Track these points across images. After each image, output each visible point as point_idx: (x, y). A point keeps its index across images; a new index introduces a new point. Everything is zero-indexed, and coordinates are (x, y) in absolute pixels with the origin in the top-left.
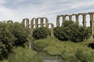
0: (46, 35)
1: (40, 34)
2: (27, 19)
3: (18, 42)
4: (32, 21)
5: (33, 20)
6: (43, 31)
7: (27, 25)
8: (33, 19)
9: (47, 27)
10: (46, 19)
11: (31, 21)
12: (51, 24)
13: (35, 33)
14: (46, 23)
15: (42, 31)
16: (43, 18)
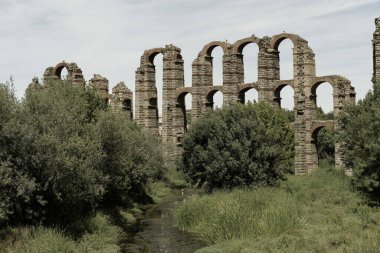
0: (272, 159)
1: (227, 153)
2: (169, 49)
3: (43, 203)
4: (202, 61)
5: (210, 59)
6: (248, 130)
7: (167, 89)
8: (210, 49)
9: (308, 102)
10: (300, 43)
11: (196, 65)
12: (331, 79)
13: (198, 147)
14: (300, 74)
15: (237, 136)
16: (280, 40)
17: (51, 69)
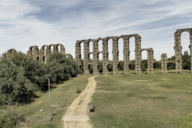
2: (35, 46)
4: (42, 49)
8: (44, 47)
11: (40, 51)
17: (9, 50)
